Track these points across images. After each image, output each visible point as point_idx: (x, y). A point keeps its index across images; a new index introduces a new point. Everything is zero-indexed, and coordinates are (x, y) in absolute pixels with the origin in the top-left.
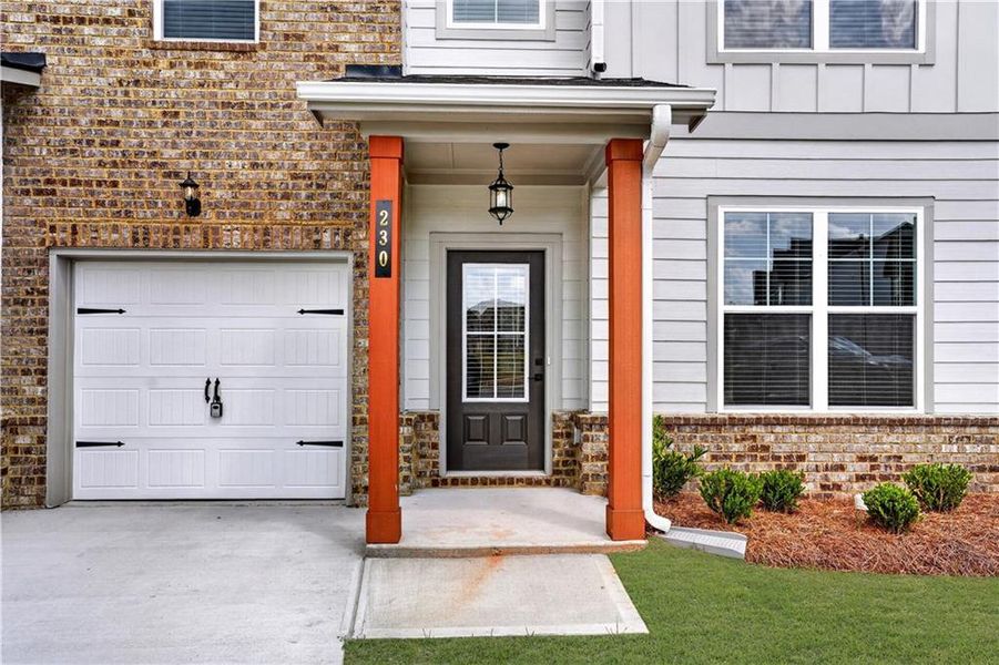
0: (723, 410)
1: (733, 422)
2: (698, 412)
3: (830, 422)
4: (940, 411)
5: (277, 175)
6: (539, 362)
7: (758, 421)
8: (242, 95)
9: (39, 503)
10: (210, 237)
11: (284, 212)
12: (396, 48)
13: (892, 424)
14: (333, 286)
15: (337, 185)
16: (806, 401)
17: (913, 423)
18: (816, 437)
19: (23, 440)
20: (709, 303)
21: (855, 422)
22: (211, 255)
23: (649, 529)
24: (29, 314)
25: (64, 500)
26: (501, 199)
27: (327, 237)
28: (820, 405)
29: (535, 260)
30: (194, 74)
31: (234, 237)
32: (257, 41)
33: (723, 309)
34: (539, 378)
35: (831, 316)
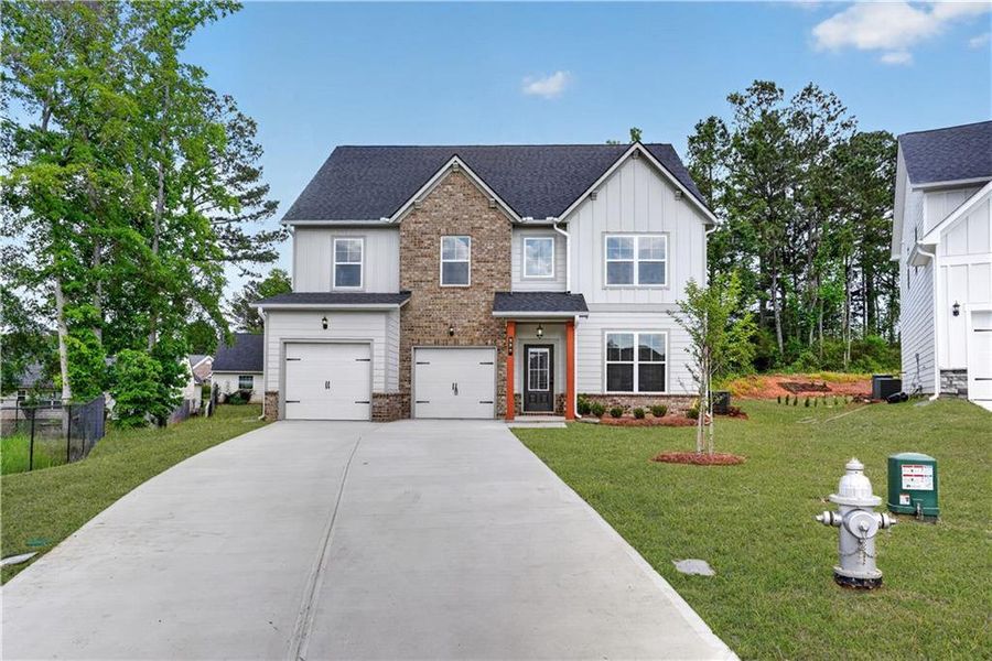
0: (606, 393)
1: (609, 396)
2: (599, 393)
3: (637, 396)
4: (672, 393)
5: (475, 324)
6: (552, 378)
7: (616, 396)
8: (466, 301)
9: (409, 417)
10: (456, 342)
11: (477, 334)
12: (510, 287)
13: (657, 396)
14: (491, 355)
15: (492, 327)
16: (632, 390)
17: (662, 396)
18: (634, 401)
19: (405, 400)
20: (603, 360)
21: (646, 396)
22: (457, 346)
23: (576, 417)
24: (406, 364)
25: (414, 418)
26: (540, 332)
27: (489, 342)
28: (636, 391)
29: (551, 347)
30: (452, 296)
31: (463, 341)
32: (469, 285)
33: (607, 362)
34: (552, 383)
35: (640, 365)
